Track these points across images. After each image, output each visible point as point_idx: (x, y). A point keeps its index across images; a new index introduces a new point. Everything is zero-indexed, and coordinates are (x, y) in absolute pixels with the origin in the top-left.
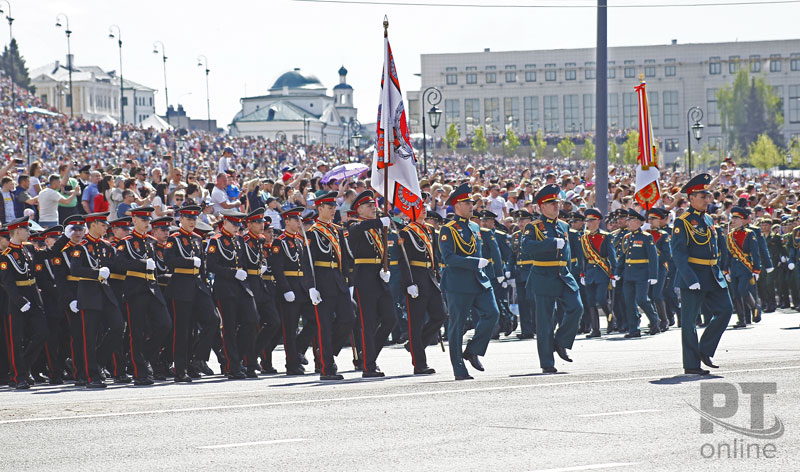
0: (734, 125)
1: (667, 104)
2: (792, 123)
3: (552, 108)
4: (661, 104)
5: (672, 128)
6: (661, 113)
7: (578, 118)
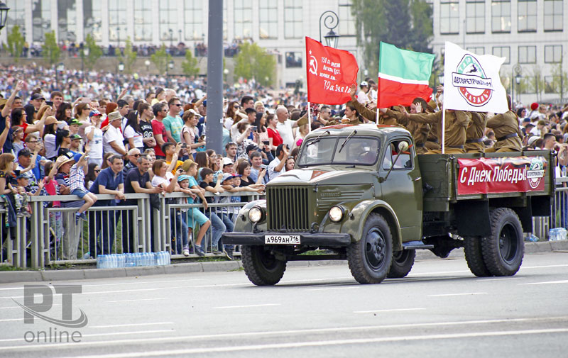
0: (372, 35)
1: (289, 8)
2: (442, 34)
3: (143, 10)
4: (281, 8)
5: (294, 38)
6: (281, 19)
7: (177, 23)
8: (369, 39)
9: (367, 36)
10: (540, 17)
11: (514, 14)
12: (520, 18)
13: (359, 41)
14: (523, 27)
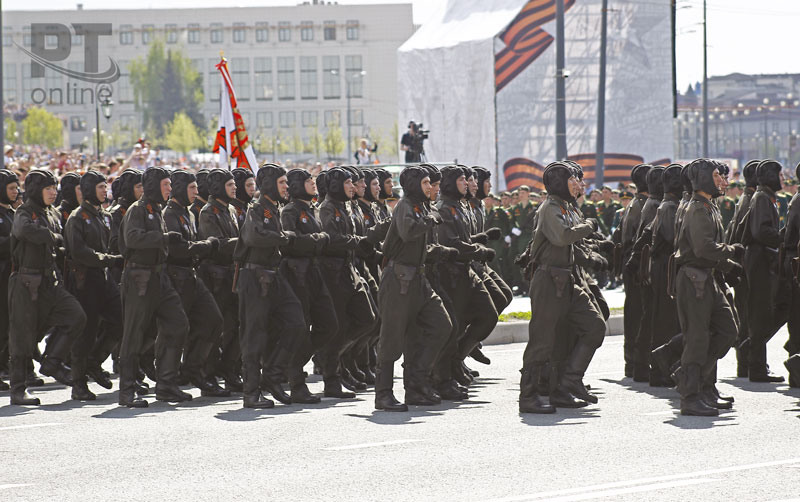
0: (149, 102)
2: (211, 101)
4: (66, 77)
6: (65, 87)
8: (146, 105)
9: (144, 102)
10: (298, 86)
11: (275, 82)
12: (281, 87)
13: (137, 106)
14: (283, 95)
